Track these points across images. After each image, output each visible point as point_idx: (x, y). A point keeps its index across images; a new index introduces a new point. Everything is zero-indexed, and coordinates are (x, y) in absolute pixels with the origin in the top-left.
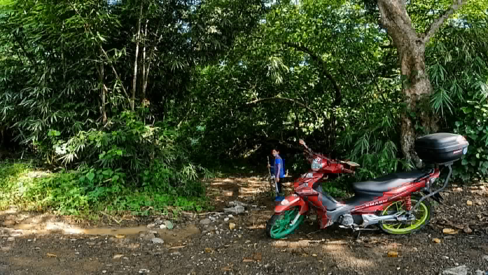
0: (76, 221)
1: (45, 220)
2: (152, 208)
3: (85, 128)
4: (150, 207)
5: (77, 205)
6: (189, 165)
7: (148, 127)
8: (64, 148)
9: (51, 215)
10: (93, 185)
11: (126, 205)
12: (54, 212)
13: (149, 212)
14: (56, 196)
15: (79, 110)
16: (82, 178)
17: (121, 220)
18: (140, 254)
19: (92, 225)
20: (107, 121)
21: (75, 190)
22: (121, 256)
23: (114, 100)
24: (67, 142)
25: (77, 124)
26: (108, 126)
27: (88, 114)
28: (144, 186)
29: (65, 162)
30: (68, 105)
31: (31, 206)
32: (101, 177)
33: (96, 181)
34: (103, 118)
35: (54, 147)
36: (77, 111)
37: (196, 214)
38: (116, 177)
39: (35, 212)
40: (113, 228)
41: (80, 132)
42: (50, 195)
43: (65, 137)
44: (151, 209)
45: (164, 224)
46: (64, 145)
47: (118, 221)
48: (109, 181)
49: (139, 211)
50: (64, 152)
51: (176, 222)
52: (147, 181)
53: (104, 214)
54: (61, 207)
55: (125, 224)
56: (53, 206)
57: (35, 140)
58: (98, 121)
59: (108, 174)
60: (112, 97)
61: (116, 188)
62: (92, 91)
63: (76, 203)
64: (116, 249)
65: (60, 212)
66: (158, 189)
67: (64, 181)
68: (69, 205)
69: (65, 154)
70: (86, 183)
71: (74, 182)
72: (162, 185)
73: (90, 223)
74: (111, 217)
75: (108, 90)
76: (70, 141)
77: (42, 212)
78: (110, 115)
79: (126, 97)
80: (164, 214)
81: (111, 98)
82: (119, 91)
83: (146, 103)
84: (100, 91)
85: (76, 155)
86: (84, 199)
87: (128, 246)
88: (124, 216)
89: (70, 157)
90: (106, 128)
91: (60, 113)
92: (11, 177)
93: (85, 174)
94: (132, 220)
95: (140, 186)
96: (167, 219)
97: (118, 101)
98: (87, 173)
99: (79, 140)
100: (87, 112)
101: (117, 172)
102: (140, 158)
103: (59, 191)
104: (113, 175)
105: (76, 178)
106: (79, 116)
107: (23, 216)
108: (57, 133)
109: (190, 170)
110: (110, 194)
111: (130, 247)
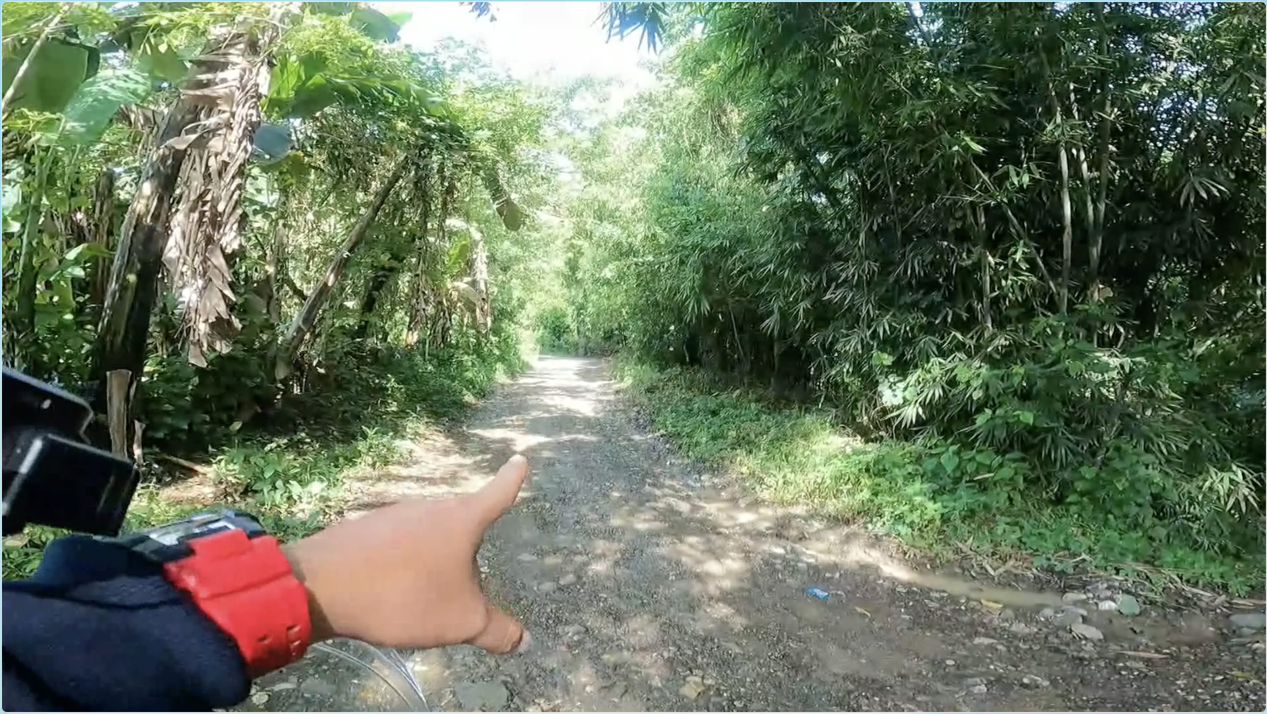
0: (905, 554)
1: (848, 539)
2: (1087, 557)
3: (942, 354)
4: (1084, 556)
5: (917, 521)
6: (1230, 470)
7: (1103, 356)
8: (899, 393)
9: (862, 531)
10: (949, 481)
11: (1020, 540)
12: (870, 526)
13: (1076, 567)
14: (876, 494)
15: (931, 310)
16: (930, 464)
17: (1001, 570)
18: (1036, 648)
19: (934, 568)
20: (993, 338)
21: (917, 486)
22: (991, 641)
23: (1012, 286)
24: (905, 379)
25: (926, 341)
26: (996, 350)
27: (949, 320)
28: (1071, 503)
29: (901, 422)
30: (908, 298)
31: (832, 506)
32: (970, 468)
33: (958, 474)
34: (984, 329)
35: (879, 389)
36: (927, 311)
37: (1223, 597)
38: (1007, 472)
39: (837, 521)
40: (977, 584)
41: (932, 360)
42: (865, 490)
43: (902, 367)
44: (1084, 560)
45: (1114, 600)
46: (899, 385)
47: (995, 570)
48: (987, 479)
49: (1049, 559)
50: (898, 401)
51: (1152, 603)
52: (1082, 494)
53: (965, 549)
54: (885, 519)
55: (1010, 581)
56: (868, 512)
57: (848, 372)
58: (972, 338)
59: (988, 462)
60: (1006, 279)
61: (999, 498)
62: (959, 268)
63: (915, 517)
64: (984, 625)
65: (878, 527)
66: (1111, 517)
67: (895, 465)
68: (900, 518)
69: (898, 407)
70: (935, 475)
71: (910, 468)
72: (1125, 509)
73: (932, 564)
74: (979, 558)
75: (996, 263)
76: (912, 379)
77: (847, 522)
78: (1000, 324)
79: (1041, 278)
80: (1120, 578)
81: (1003, 282)
82: (1024, 266)
83: (1099, 293)
84: (978, 266)
85: (920, 411)
86: (933, 509)
87: (1011, 625)
88: (1011, 563)
89: (911, 413)
90: (991, 355)
91: (894, 315)
92: (802, 442)
93: (939, 455)
94: (1029, 573)
95: (1059, 500)
96: (1127, 592)
97: (1022, 288)
98: (943, 453)
99: (928, 376)
100: (947, 314)
101: (1010, 460)
102: (1074, 432)
103: (884, 483)
104: (1001, 465)
105: (918, 460)
106: (930, 324)
107: (817, 525)
108: (888, 359)
109: (1231, 481)
110: (986, 507)
111: (1014, 628)
